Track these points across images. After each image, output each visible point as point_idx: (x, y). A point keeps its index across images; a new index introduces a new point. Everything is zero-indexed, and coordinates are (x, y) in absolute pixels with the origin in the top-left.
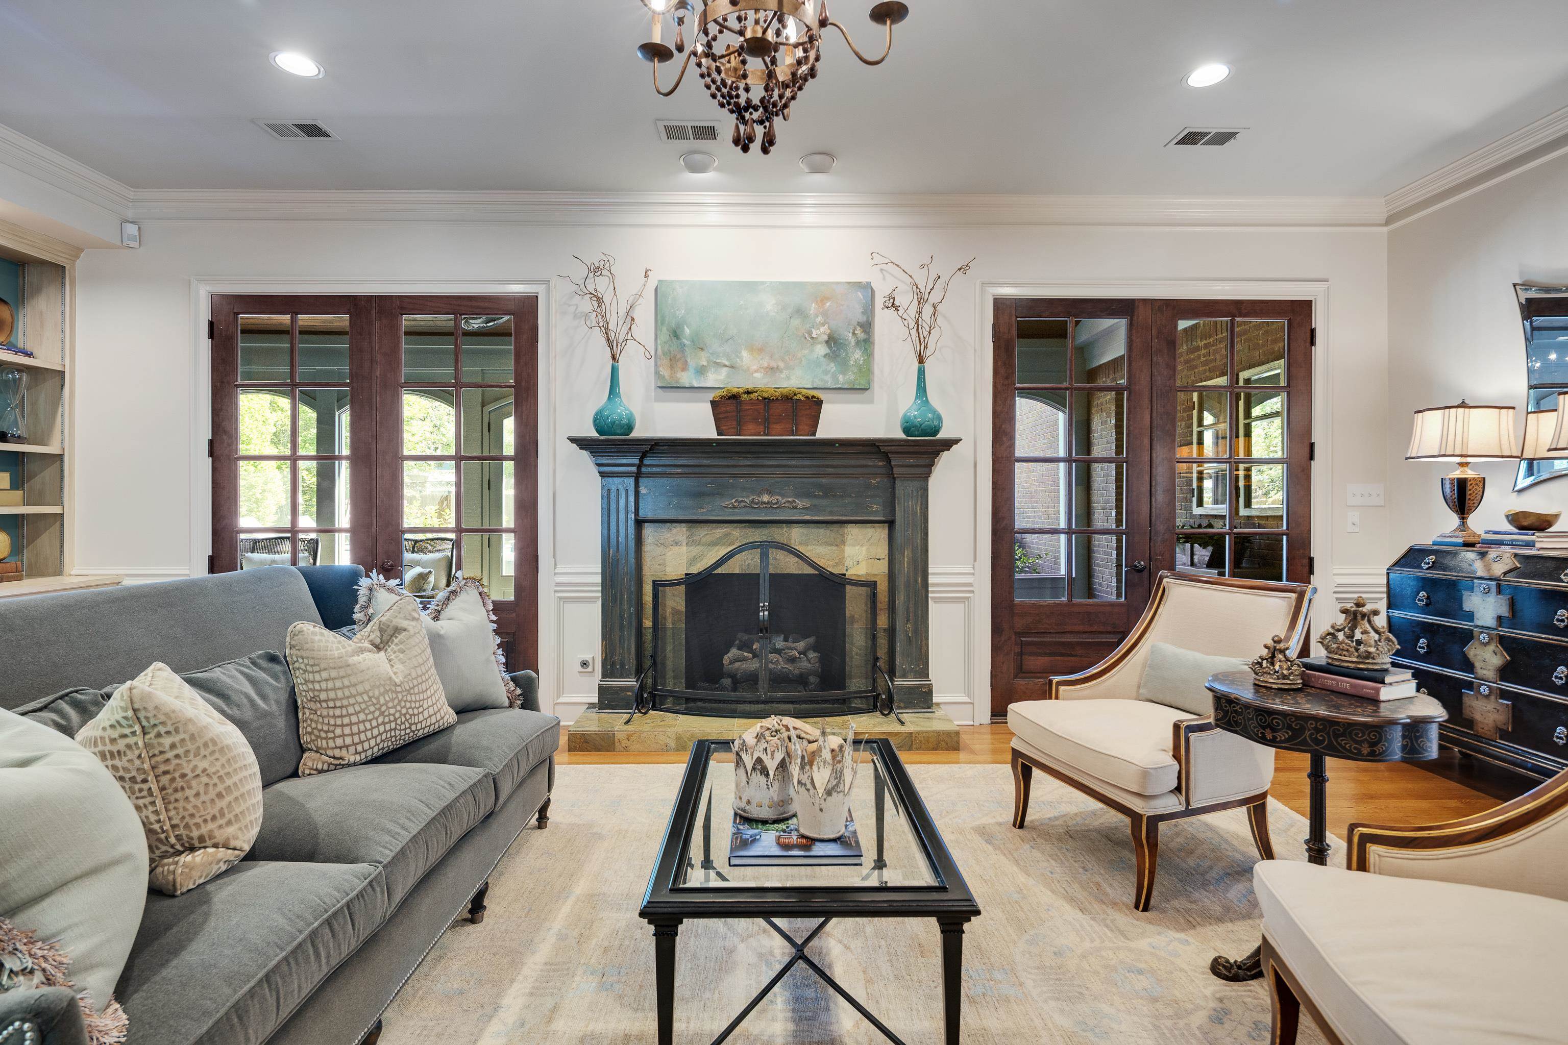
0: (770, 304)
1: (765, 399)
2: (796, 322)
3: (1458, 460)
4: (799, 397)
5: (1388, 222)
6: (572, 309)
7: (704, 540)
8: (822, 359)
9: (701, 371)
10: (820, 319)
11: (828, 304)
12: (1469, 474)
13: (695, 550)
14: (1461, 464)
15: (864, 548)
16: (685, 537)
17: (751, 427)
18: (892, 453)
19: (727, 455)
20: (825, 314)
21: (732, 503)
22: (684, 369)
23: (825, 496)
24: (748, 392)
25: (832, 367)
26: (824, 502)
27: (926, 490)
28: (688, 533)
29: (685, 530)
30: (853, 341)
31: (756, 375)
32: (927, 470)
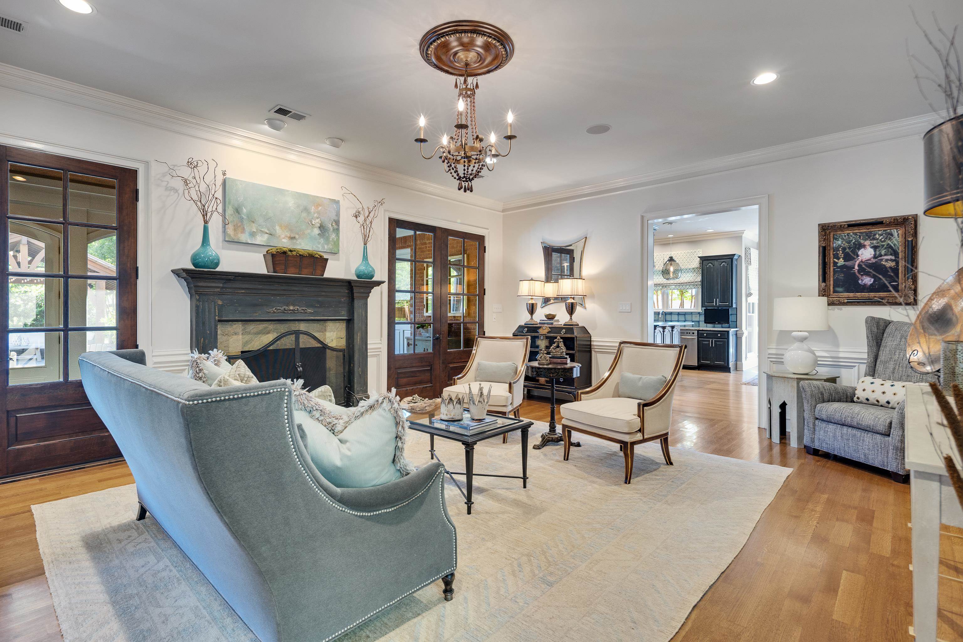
0: (291, 203)
1: (301, 255)
2: (304, 215)
3: (530, 297)
4: (317, 256)
5: (503, 211)
6: (164, 184)
7: (252, 331)
8: (317, 236)
9: (253, 234)
10: (316, 215)
11: (320, 208)
12: (533, 302)
13: (247, 337)
14: (532, 299)
15: (335, 333)
16: (241, 329)
17: (292, 269)
18: (355, 286)
19: (271, 283)
20: (318, 213)
21: (273, 310)
22: (243, 231)
23: (320, 307)
24: (291, 251)
25: (322, 241)
26: (320, 310)
27: (366, 304)
28: (243, 328)
29: (241, 326)
30: (332, 230)
31: (283, 240)
32: (367, 294)
